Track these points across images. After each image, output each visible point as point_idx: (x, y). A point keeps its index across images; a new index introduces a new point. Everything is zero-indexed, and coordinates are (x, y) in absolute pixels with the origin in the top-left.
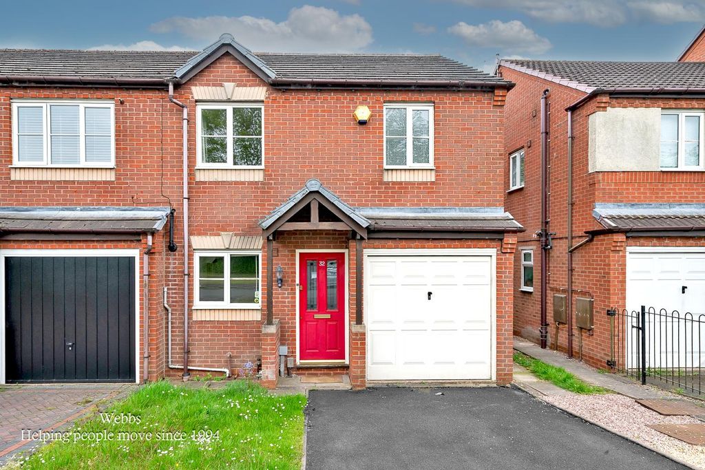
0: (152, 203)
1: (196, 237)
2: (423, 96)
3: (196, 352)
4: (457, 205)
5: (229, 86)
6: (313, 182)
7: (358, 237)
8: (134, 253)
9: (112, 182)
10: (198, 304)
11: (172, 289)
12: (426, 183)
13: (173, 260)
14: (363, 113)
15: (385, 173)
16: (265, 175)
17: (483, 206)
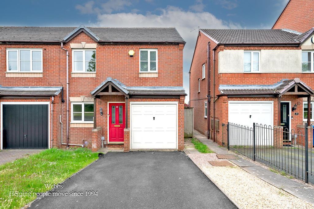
0: (56, 85)
1: (71, 97)
2: (153, 46)
3: (71, 138)
4: (166, 86)
5: (83, 43)
8: (48, 103)
9: (42, 78)
10: (72, 121)
11: (63, 116)
12: (155, 78)
13: (63, 106)
14: (131, 53)
15: (140, 74)
16: (96, 75)
17: (175, 86)
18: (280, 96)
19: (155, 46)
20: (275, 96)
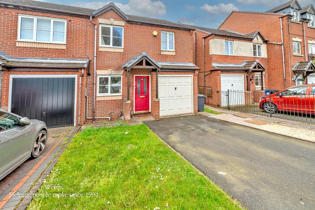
0: (81, 58)
1: (98, 71)
2: (172, 30)
3: (97, 112)
4: (181, 62)
5: (112, 20)
6: (144, 53)
7: (158, 71)
9: (65, 50)
10: (98, 94)
11: (88, 89)
12: (173, 55)
13: (90, 79)
14: (155, 33)
15: (162, 52)
16: (124, 50)
17: (188, 62)
18: (250, 71)
19: (173, 30)
20: (247, 71)
